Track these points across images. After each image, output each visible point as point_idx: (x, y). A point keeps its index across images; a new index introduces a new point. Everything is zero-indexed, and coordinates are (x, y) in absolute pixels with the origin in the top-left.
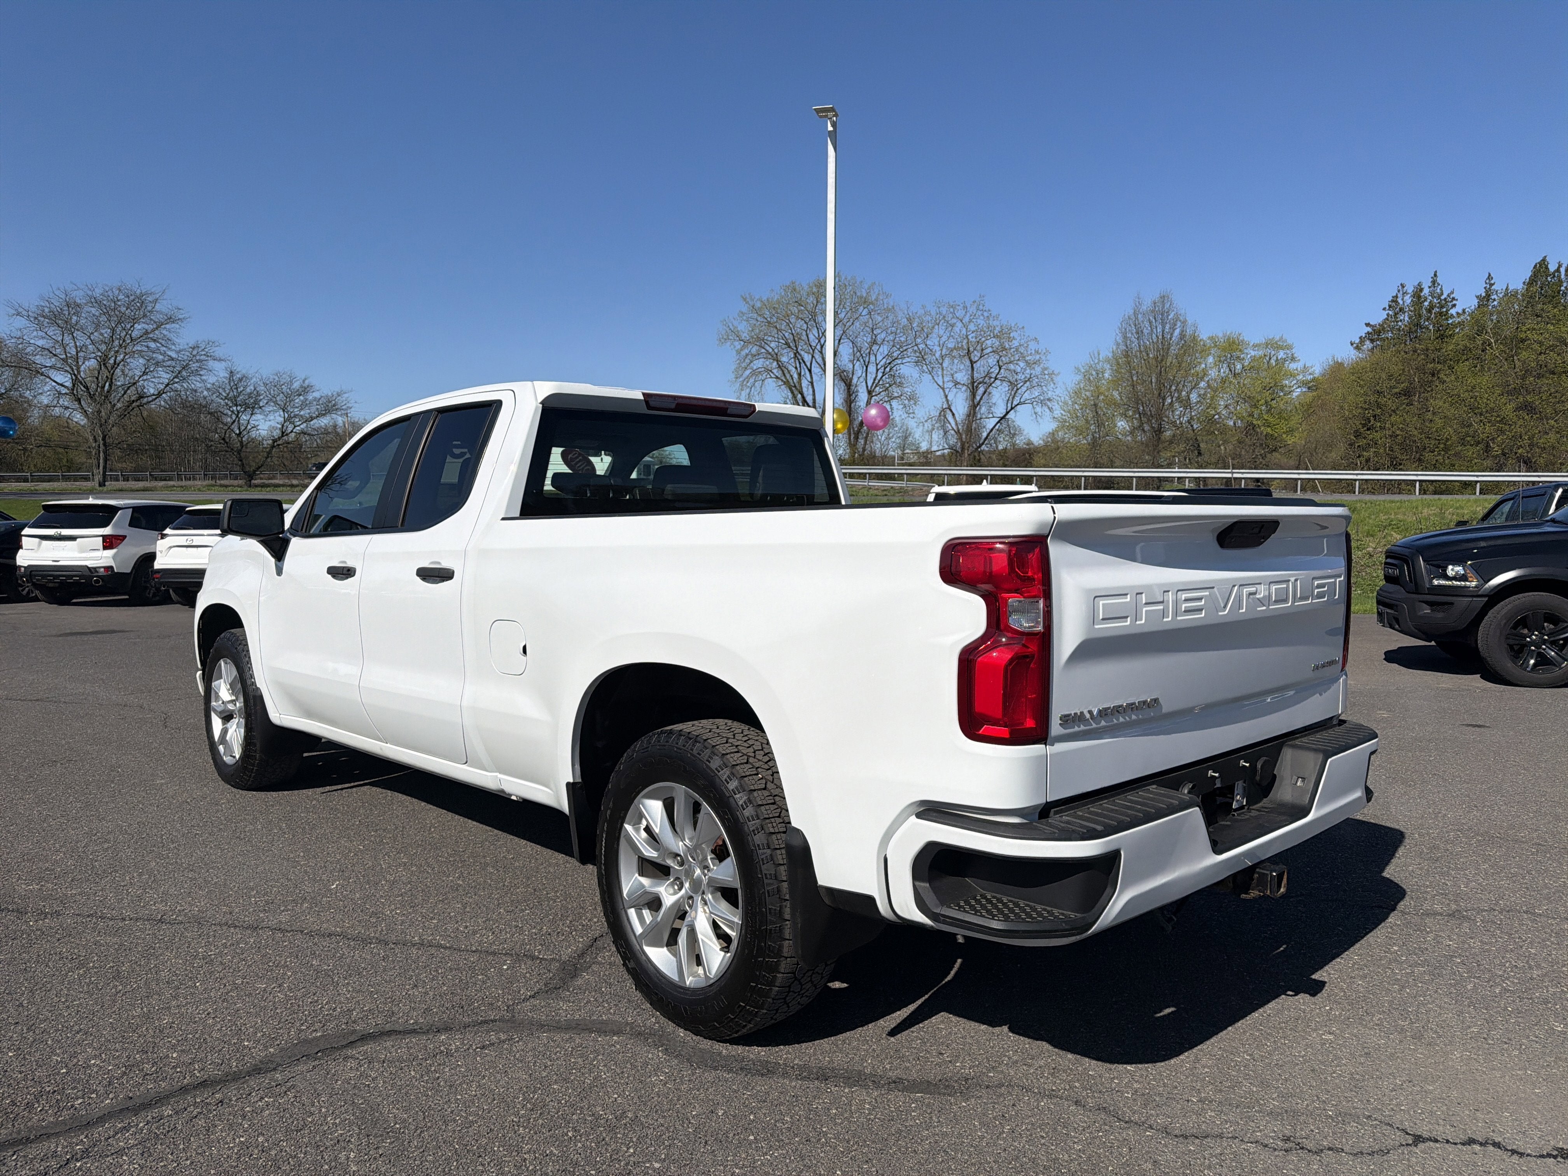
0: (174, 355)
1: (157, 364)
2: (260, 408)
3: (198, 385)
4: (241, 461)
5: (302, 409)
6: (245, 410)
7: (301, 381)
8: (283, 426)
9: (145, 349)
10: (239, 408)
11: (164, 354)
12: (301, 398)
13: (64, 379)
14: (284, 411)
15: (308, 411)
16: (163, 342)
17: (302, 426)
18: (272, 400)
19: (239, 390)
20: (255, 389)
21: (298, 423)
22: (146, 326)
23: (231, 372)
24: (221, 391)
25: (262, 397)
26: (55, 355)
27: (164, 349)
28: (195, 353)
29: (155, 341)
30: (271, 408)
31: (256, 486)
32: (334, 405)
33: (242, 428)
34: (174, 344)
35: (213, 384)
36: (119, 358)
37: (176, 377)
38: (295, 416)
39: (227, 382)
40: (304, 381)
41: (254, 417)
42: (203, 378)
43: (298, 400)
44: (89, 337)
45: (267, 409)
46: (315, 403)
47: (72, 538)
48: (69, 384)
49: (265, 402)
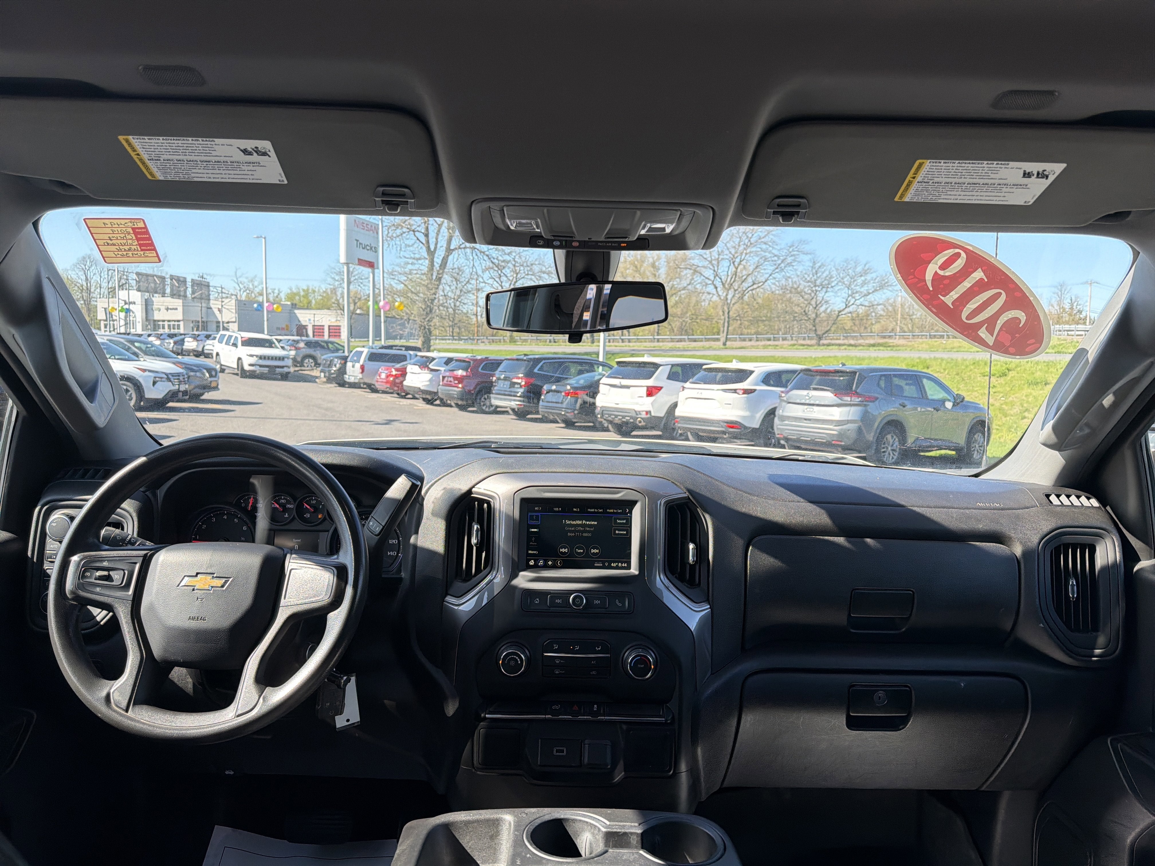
0: (775, 252)
1: (765, 260)
2: (832, 287)
3: (791, 273)
4: (814, 326)
5: (862, 286)
6: (822, 289)
7: (863, 266)
8: (847, 300)
9: (759, 250)
10: (817, 288)
11: (770, 252)
12: (863, 278)
13: (709, 273)
14: (848, 289)
15: (867, 288)
16: (770, 244)
17: (861, 300)
18: (841, 281)
19: (818, 275)
20: (830, 273)
21: (858, 298)
22: (760, 234)
23: (814, 262)
24: (806, 276)
25: (833, 279)
26: (705, 259)
27: (771, 249)
28: (791, 250)
29: (765, 243)
30: (839, 287)
31: (824, 345)
32: (887, 283)
33: (818, 303)
34: (777, 245)
35: (801, 272)
36: (743, 257)
37: (777, 268)
38: (857, 292)
39: (810, 269)
40: (865, 266)
41: (827, 294)
42: (795, 267)
43: (860, 280)
44: (726, 245)
45: (836, 288)
46: (872, 282)
47: (628, 387)
48: (712, 278)
49: (836, 282)
